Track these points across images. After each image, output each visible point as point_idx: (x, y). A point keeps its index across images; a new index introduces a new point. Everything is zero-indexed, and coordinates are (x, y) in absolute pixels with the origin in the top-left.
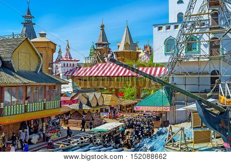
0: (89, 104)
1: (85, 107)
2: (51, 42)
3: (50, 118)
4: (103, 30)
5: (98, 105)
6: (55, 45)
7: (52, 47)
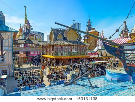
0: (102, 55)
1: (100, 56)
2: (96, 31)
3: (81, 58)
4: (125, 24)
5: (107, 56)
6: (99, 33)
7: (97, 33)
